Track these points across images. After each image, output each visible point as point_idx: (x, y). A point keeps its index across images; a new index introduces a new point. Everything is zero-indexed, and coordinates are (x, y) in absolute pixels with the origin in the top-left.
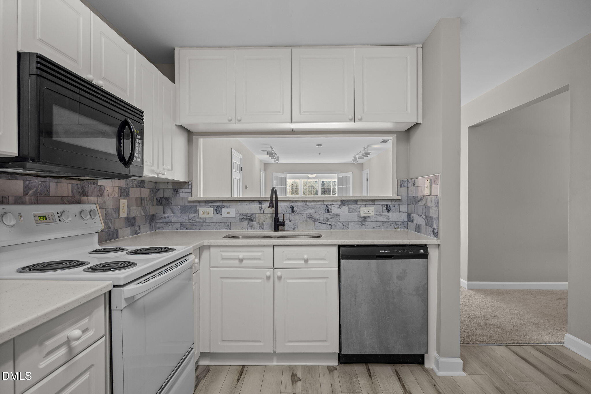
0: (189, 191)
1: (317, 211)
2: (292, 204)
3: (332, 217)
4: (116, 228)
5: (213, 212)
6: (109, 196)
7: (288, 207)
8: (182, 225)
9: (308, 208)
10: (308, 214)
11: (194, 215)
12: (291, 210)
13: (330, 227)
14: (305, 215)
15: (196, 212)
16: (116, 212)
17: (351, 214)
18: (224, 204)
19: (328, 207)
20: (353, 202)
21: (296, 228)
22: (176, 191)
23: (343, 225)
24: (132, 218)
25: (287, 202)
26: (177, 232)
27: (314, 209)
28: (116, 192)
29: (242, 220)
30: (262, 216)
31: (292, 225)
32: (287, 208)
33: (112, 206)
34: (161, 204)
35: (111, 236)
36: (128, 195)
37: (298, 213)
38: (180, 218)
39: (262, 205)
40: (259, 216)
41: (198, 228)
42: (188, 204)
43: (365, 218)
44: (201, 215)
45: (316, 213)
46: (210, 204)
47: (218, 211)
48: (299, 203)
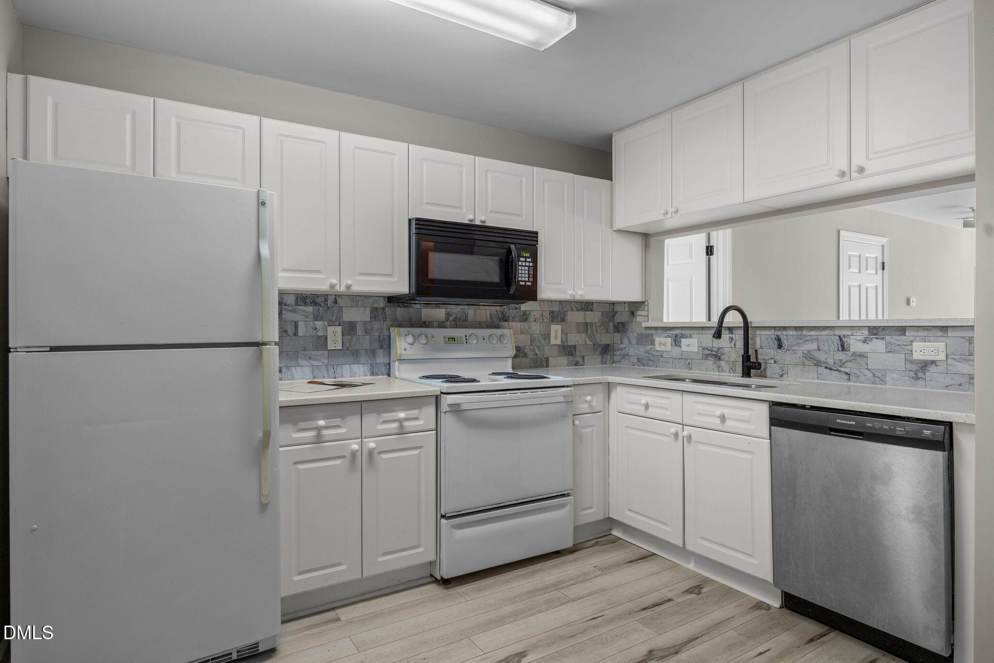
0: (645, 313)
1: (822, 347)
2: (779, 333)
3: (849, 358)
4: (545, 356)
5: (671, 344)
6: (535, 321)
7: (772, 339)
8: (639, 360)
9: (805, 341)
10: (806, 352)
11: (650, 347)
12: (776, 344)
13: (846, 377)
14: (800, 354)
15: (653, 343)
16: (545, 338)
17: (891, 354)
18: (684, 332)
19: (843, 339)
20: (894, 331)
21: (785, 376)
22: (633, 314)
23: (874, 375)
24: (570, 346)
25: (770, 330)
26: (634, 368)
27: (816, 344)
28: (546, 317)
29: (706, 357)
30: (733, 352)
31: (778, 368)
32: (770, 341)
33: (540, 332)
34: (618, 332)
35: (538, 364)
36: (563, 320)
37: (787, 350)
38: (637, 350)
39: (733, 334)
40: (729, 352)
41: (655, 365)
42: (644, 332)
43: (925, 365)
44: (657, 348)
45: (819, 350)
46: (668, 332)
47: (676, 342)
48: (790, 333)
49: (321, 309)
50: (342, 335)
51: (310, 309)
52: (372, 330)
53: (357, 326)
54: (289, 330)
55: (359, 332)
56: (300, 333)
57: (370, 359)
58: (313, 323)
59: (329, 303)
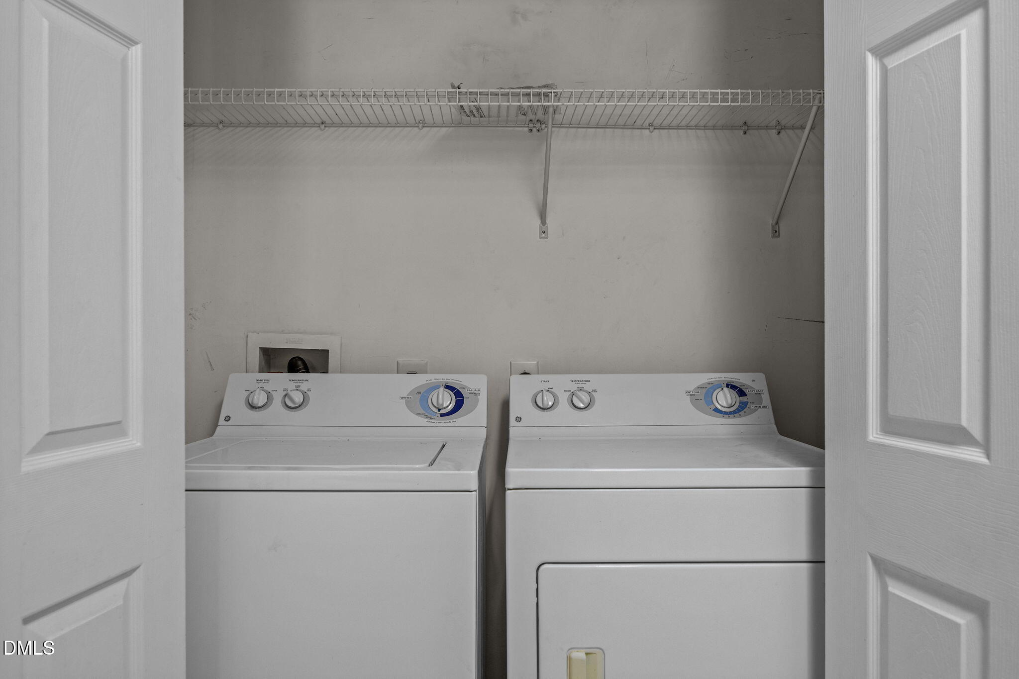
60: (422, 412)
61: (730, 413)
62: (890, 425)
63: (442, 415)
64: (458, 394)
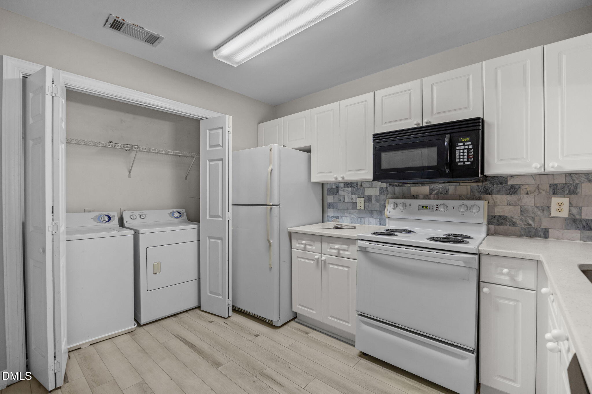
4: (543, 227)
6: (527, 194)
16: (543, 210)
24: (584, 220)
28: (543, 190)
33: (536, 204)
35: (532, 233)
36: (572, 193)
49: (355, 189)
50: (364, 202)
51: (350, 189)
52: (380, 200)
53: (372, 198)
54: (342, 199)
55: (373, 201)
56: (346, 201)
57: (379, 216)
58: (351, 196)
59: (359, 186)
60: (99, 222)
61: (178, 218)
62: (211, 216)
63: (105, 222)
64: (109, 217)
